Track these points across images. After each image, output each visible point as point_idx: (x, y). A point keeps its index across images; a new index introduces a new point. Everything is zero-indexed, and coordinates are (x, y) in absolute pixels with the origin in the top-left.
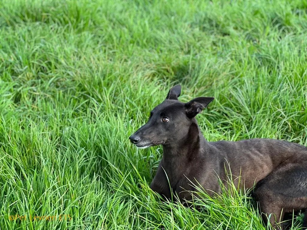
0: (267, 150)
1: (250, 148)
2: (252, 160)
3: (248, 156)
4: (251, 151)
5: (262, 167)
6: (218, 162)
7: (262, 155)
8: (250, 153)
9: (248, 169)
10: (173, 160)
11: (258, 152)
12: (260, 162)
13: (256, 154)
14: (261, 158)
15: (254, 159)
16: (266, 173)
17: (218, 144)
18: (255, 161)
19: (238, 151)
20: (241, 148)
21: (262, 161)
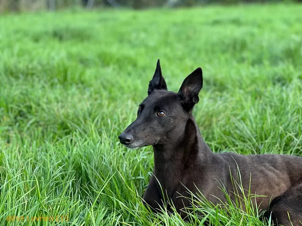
0: (283, 166)
1: (263, 163)
2: (266, 176)
3: (262, 172)
4: (265, 166)
5: (278, 185)
6: (224, 174)
7: (278, 172)
8: (263, 168)
9: (261, 186)
10: (166, 165)
11: (272, 168)
12: (276, 179)
13: (270, 170)
14: (277, 174)
15: (268, 176)
16: (283, 191)
17: (225, 155)
18: (270, 178)
19: (249, 165)
20: (253, 162)
21: (278, 177)
